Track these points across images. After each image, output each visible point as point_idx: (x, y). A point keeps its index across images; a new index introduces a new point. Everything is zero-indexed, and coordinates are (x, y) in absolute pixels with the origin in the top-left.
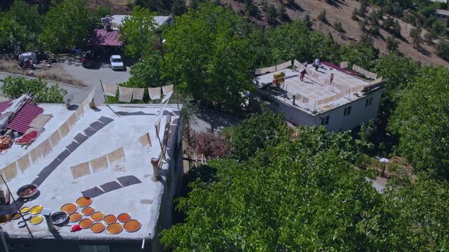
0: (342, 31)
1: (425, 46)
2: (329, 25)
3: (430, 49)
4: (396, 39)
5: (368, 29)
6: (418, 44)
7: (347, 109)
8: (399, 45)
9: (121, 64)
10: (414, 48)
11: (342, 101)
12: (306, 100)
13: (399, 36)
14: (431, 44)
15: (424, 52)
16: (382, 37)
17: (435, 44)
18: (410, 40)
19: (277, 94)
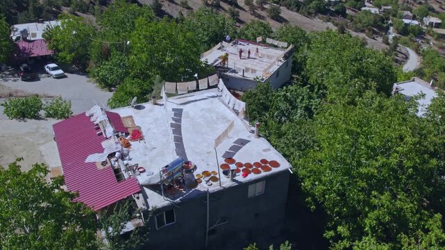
0: (189, 8)
1: (259, 12)
2: (176, 4)
3: (263, 13)
4: (236, 9)
5: (210, 3)
6: (254, 11)
7: (277, 73)
8: (240, 14)
9: (60, 72)
10: (251, 14)
11: (275, 68)
12: (254, 71)
13: (237, 6)
14: (263, 9)
15: (259, 16)
16: (224, 9)
17: (266, 9)
18: (247, 8)
19: (225, 71)
